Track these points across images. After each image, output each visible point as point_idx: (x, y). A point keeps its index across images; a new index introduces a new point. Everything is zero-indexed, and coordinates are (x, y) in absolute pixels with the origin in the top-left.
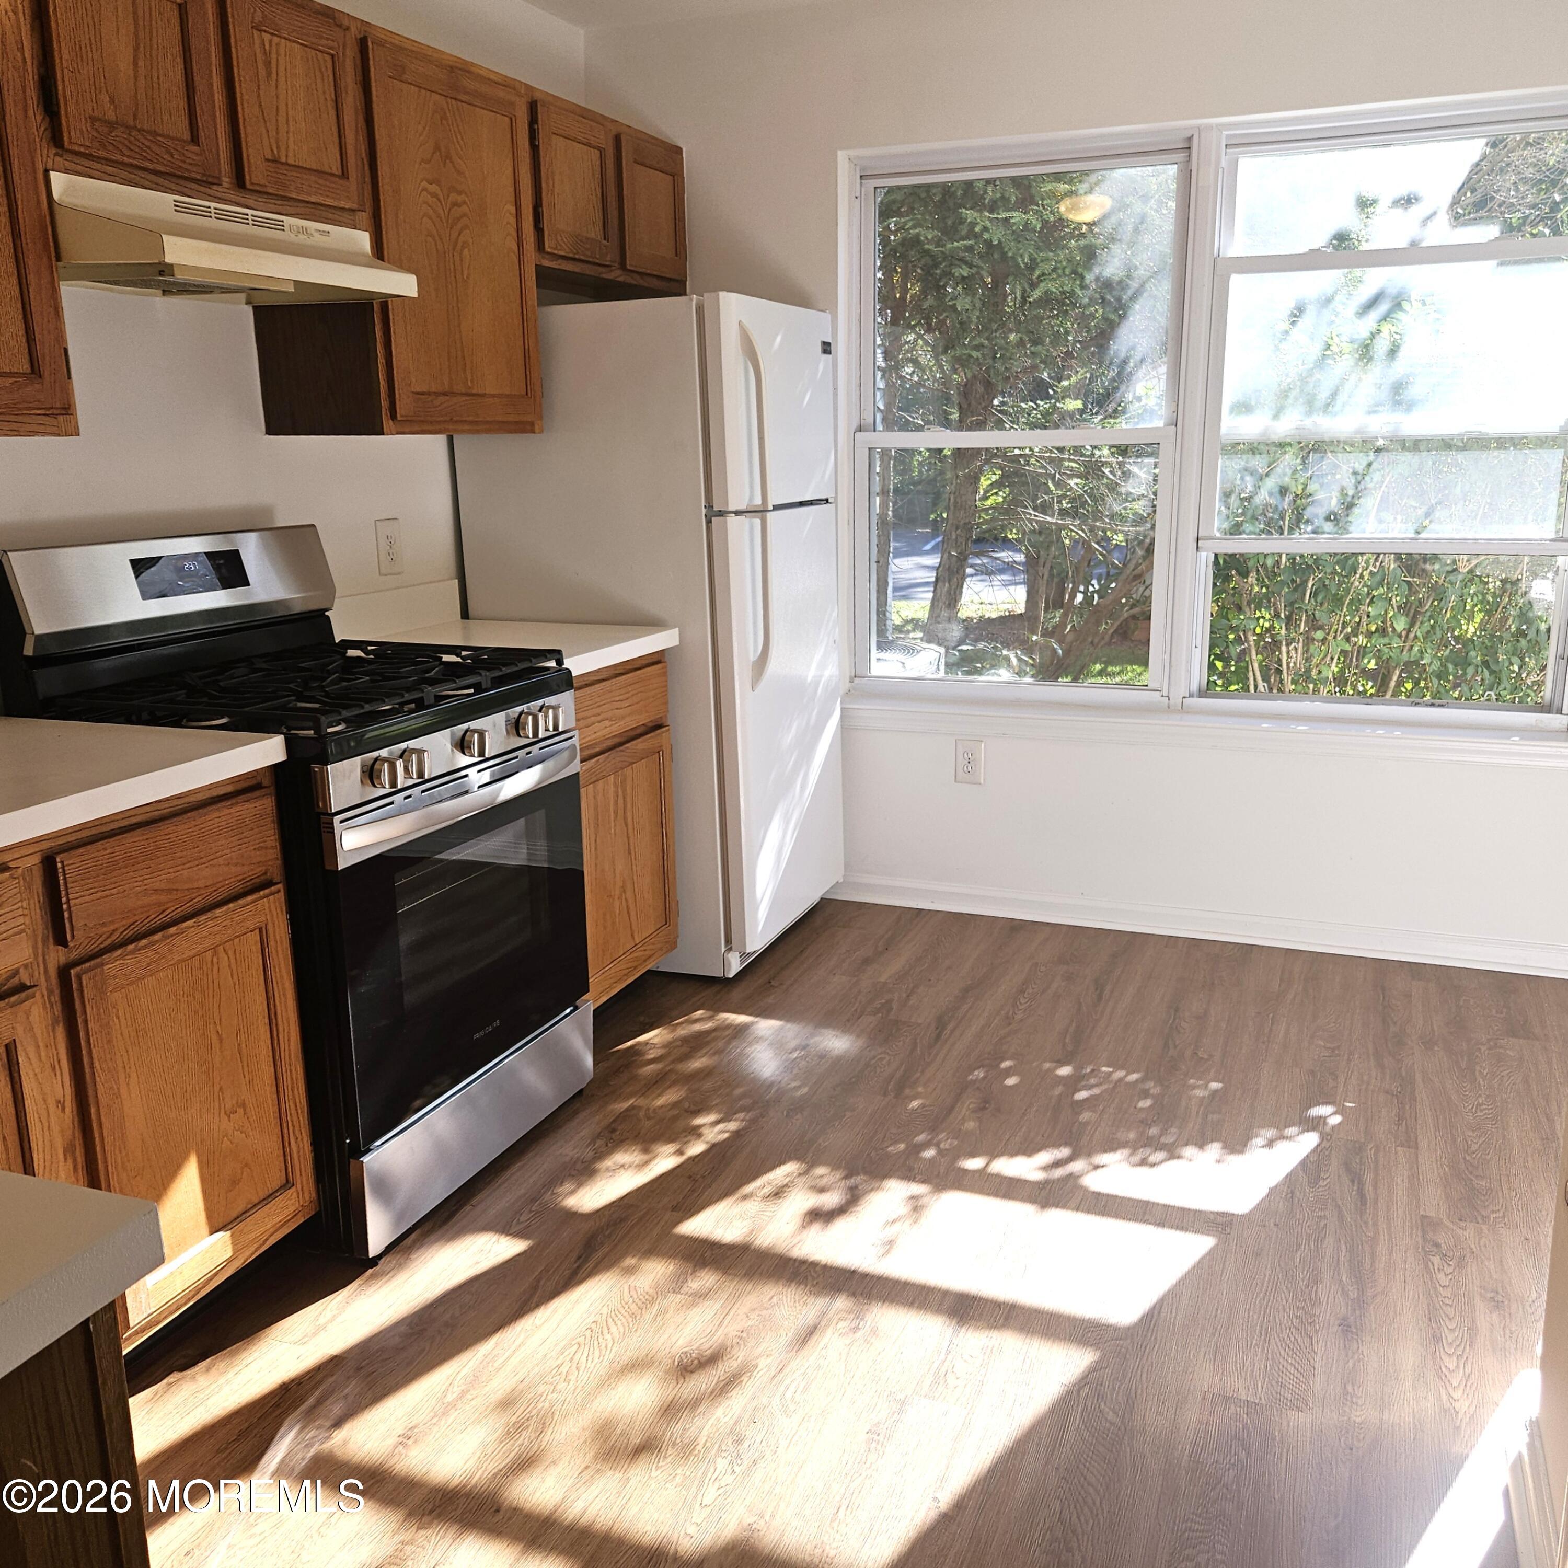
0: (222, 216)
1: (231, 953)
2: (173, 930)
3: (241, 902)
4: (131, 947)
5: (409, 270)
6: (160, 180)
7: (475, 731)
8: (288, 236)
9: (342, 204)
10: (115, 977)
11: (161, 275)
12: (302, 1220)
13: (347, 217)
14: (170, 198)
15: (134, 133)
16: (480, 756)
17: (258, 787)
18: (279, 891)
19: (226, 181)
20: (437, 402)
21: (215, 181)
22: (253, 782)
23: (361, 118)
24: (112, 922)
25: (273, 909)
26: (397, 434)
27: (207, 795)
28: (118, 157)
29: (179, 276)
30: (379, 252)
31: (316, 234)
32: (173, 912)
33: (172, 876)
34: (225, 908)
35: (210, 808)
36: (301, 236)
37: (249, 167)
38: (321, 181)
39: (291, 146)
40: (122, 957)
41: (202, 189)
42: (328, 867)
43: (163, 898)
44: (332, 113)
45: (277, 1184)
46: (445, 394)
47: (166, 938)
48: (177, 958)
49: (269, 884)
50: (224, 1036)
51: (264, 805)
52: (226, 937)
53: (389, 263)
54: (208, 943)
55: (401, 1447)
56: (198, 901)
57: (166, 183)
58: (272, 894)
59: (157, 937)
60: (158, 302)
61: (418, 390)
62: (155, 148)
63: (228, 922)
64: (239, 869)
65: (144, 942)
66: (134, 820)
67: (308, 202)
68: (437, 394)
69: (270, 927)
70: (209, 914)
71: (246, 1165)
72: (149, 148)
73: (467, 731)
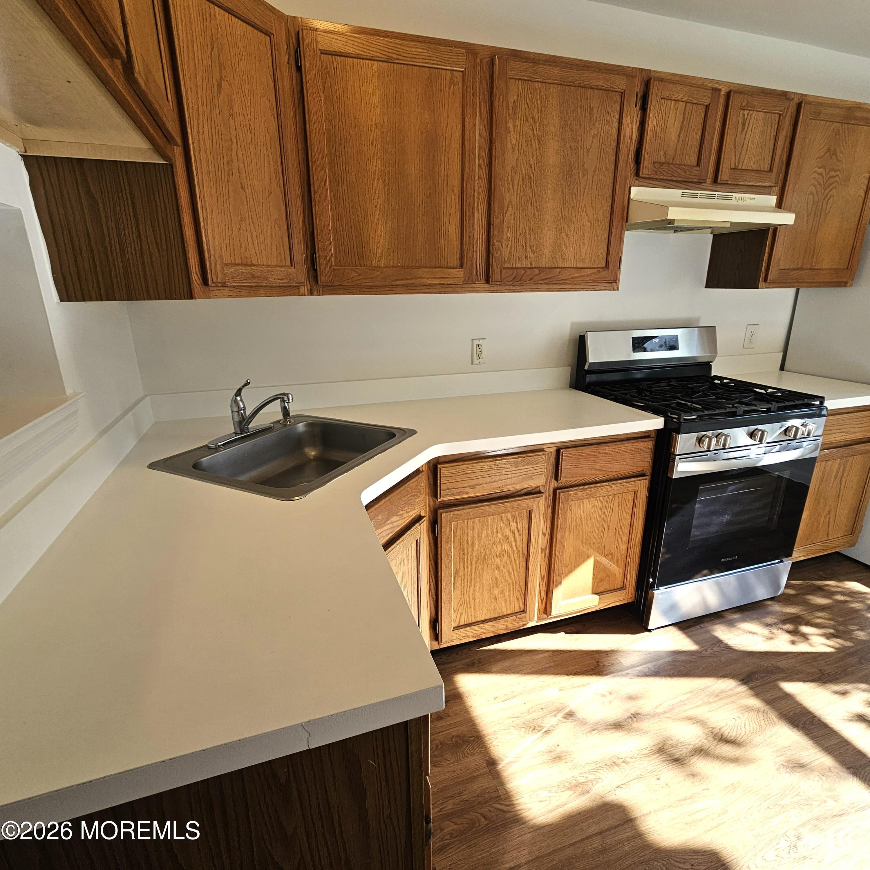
0: (703, 196)
1: (620, 498)
2: (599, 485)
3: (629, 480)
4: (581, 487)
5: (793, 212)
6: (678, 185)
7: (760, 430)
8: (733, 202)
9: (765, 184)
10: (572, 496)
11: (669, 224)
12: (626, 602)
13: (767, 190)
14: (680, 191)
15: (671, 166)
16: (759, 441)
17: (649, 437)
18: (646, 479)
19: (709, 181)
20: (791, 273)
21: (703, 181)
22: (647, 434)
23: (788, 141)
24: (576, 477)
25: (642, 485)
26: (766, 288)
27: (626, 436)
28: (662, 177)
29: (676, 224)
30: (780, 205)
31: (748, 200)
32: (600, 477)
33: (603, 465)
34: (621, 481)
35: (625, 442)
36: (740, 202)
37: (722, 173)
38: (757, 175)
39: (746, 161)
40: (576, 490)
41: (696, 186)
42: (669, 475)
43: (598, 472)
44: (772, 142)
45: (619, 587)
46: (798, 269)
47: (595, 487)
48: (598, 495)
49: (644, 475)
50: (610, 528)
51: (649, 445)
52: (619, 492)
53: (784, 209)
54: (611, 493)
55: (630, 720)
56: (611, 476)
57: (681, 185)
58: (643, 480)
59: (592, 486)
60: (671, 236)
61: (782, 268)
62: (679, 171)
63: (622, 487)
64: (631, 467)
65: (586, 487)
66: (593, 441)
67: (748, 185)
68: (793, 269)
69: (639, 492)
70: (615, 482)
71: (608, 576)
72: (676, 171)
73: (756, 429)
